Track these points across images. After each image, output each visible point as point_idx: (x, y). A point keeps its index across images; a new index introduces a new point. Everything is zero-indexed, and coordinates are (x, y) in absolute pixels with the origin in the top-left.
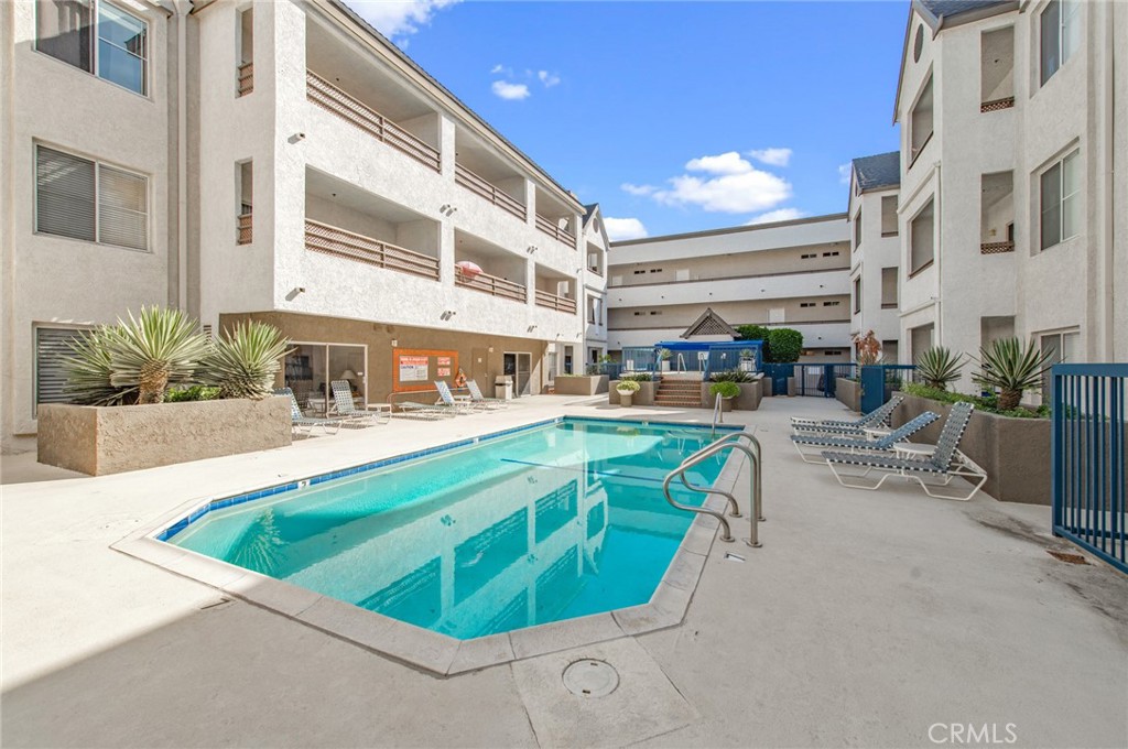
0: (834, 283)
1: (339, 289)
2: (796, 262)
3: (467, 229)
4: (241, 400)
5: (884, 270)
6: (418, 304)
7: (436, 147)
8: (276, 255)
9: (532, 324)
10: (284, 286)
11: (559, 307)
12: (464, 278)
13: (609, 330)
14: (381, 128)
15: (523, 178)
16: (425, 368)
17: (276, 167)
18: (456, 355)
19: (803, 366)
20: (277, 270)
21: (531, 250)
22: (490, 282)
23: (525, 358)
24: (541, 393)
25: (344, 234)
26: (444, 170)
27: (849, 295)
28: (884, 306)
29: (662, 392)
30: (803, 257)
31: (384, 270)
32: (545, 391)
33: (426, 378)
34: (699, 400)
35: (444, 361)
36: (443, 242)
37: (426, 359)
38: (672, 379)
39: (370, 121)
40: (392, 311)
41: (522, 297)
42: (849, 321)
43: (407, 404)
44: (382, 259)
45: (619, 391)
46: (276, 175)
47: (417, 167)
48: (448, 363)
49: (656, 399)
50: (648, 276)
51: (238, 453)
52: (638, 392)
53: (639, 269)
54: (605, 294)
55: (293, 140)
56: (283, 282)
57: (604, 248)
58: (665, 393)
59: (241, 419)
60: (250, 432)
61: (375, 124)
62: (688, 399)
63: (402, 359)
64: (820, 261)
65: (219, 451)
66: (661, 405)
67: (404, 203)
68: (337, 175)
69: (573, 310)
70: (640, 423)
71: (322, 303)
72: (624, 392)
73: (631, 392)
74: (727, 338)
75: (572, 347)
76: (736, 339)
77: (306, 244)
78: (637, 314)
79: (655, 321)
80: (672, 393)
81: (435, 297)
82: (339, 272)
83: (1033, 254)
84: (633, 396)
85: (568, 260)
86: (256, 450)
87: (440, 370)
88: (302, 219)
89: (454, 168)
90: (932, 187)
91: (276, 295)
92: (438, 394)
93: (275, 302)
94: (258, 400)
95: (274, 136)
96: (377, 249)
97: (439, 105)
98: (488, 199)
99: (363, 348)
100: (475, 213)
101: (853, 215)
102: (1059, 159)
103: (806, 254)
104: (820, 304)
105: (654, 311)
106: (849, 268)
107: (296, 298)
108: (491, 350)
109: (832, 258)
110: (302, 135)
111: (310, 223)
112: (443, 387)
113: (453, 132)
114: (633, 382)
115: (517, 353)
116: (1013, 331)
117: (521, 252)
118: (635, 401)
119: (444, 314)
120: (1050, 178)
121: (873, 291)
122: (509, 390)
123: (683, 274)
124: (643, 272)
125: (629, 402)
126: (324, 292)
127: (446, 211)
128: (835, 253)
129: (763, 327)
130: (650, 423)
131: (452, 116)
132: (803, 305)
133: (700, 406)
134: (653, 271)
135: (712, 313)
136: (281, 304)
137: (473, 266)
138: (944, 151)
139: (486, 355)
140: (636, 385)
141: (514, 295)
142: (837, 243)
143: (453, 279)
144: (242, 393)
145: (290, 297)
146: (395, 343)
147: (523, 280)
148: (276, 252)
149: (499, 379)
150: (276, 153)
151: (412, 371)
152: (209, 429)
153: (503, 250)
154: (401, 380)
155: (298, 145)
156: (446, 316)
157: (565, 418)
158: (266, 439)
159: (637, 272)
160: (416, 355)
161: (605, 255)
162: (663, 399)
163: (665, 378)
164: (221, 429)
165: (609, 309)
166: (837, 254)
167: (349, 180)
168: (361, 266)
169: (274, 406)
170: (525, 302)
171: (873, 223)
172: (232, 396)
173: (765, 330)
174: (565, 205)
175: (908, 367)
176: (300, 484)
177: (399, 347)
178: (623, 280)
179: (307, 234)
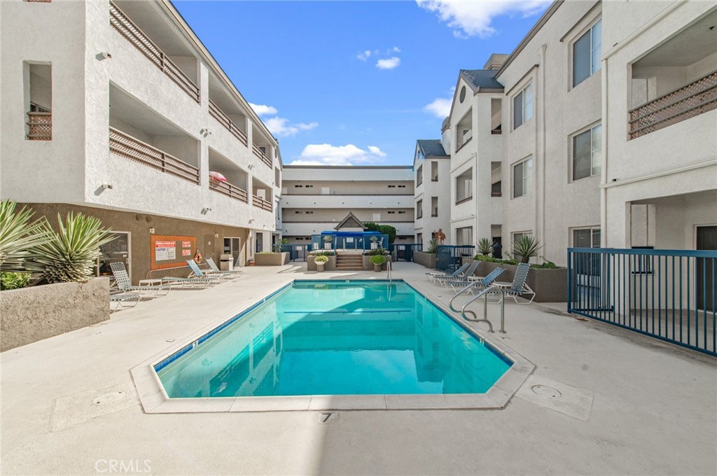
0: (405, 202)
1: (134, 187)
2: (385, 189)
3: (215, 148)
4: (69, 283)
5: (433, 198)
6: (187, 202)
7: (196, 83)
8: (87, 155)
9: (251, 218)
10: (93, 182)
11: (264, 207)
12: (214, 183)
13: (283, 222)
14: (162, 62)
15: (244, 116)
16: (173, 250)
17: (86, 78)
18: (195, 239)
19: (397, 245)
20: (87, 168)
21: (250, 167)
22: (228, 187)
23: (236, 241)
24: (246, 266)
25: (137, 142)
26: (202, 103)
27: (413, 209)
28: (433, 216)
29: (338, 263)
30: (390, 186)
31: (165, 174)
32: (248, 264)
33: (175, 258)
34: (362, 266)
35: (186, 244)
36: (202, 156)
37: (174, 243)
38: (344, 254)
39: (155, 55)
40: (171, 207)
41: (245, 199)
42: (414, 222)
43: (167, 278)
44: (163, 165)
45: (316, 262)
46: (86, 85)
47: (186, 97)
48: (189, 246)
49: (337, 266)
50: (304, 189)
51: (68, 331)
52: (328, 262)
53: (299, 184)
54: (280, 199)
55: (100, 57)
56: (93, 178)
57: (280, 169)
58: (341, 263)
59: (70, 300)
60: (78, 311)
61: (158, 58)
62: (355, 266)
63: (157, 243)
64: (396, 190)
65: (52, 331)
66: (340, 270)
67: (178, 123)
68: (132, 93)
69: (270, 209)
70: (344, 281)
71: (122, 198)
72: (318, 263)
73: (324, 263)
74: (360, 230)
75: (261, 234)
76: (365, 230)
77: (111, 149)
78: (297, 212)
79: (309, 218)
80: (344, 263)
81: (197, 197)
82: (134, 174)
83: (511, 199)
84: (324, 265)
85: (267, 176)
86: (83, 327)
87: (184, 251)
88: (107, 127)
89: (208, 103)
90: (472, 164)
91: (87, 190)
92: (189, 270)
93: (86, 196)
94: (84, 282)
95: (84, 50)
96: (159, 157)
97: (199, 54)
98: (227, 128)
99: (127, 234)
100: (221, 138)
101: (416, 168)
102: (523, 161)
103: (391, 185)
104: (397, 212)
105: (309, 211)
106: (414, 195)
107: (103, 194)
108: (217, 236)
109: (402, 188)
110: (109, 55)
111: (113, 131)
112: (192, 263)
113: (207, 76)
114: (324, 257)
115: (231, 238)
116: (501, 231)
117: (245, 168)
118: (326, 268)
119: (203, 210)
120: (518, 168)
121: (427, 208)
122: (231, 264)
123: (326, 190)
124: (301, 186)
125: (322, 268)
126: (124, 190)
127: (204, 133)
128: (405, 187)
129: (376, 224)
130: (351, 281)
131: (207, 64)
132: (389, 212)
133: (363, 270)
134: (307, 186)
135: (352, 215)
136: (91, 199)
137: (220, 176)
138: (479, 148)
139: (212, 238)
140: (327, 258)
141: (241, 198)
142: (405, 181)
143: (208, 185)
144: (69, 277)
145: (100, 191)
146: (153, 231)
147: (245, 188)
148: (86, 152)
149: (223, 257)
150: (86, 65)
151: (165, 253)
152: (43, 311)
153: (235, 166)
154: (157, 260)
155: (104, 62)
156: (204, 212)
157: (295, 281)
158: (91, 316)
159: (297, 186)
160: (167, 240)
161: (281, 172)
162: (341, 266)
163: (339, 254)
164: (54, 312)
165: (283, 209)
166: (404, 186)
167: (140, 99)
168: (150, 169)
169: (96, 287)
170: (247, 202)
171: (427, 174)
172: (59, 281)
173: (378, 225)
174: (265, 138)
175: (455, 247)
176: (194, 345)
177: (155, 234)
178: (288, 190)
179: (111, 139)
